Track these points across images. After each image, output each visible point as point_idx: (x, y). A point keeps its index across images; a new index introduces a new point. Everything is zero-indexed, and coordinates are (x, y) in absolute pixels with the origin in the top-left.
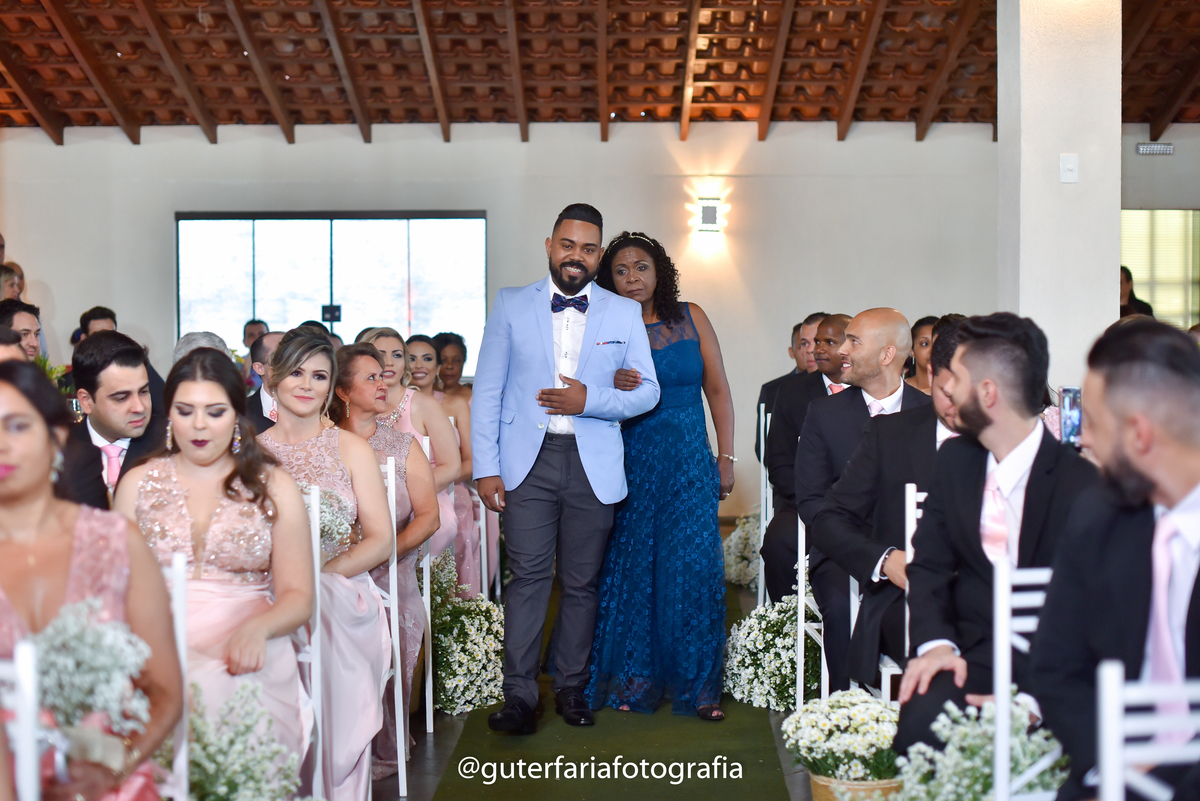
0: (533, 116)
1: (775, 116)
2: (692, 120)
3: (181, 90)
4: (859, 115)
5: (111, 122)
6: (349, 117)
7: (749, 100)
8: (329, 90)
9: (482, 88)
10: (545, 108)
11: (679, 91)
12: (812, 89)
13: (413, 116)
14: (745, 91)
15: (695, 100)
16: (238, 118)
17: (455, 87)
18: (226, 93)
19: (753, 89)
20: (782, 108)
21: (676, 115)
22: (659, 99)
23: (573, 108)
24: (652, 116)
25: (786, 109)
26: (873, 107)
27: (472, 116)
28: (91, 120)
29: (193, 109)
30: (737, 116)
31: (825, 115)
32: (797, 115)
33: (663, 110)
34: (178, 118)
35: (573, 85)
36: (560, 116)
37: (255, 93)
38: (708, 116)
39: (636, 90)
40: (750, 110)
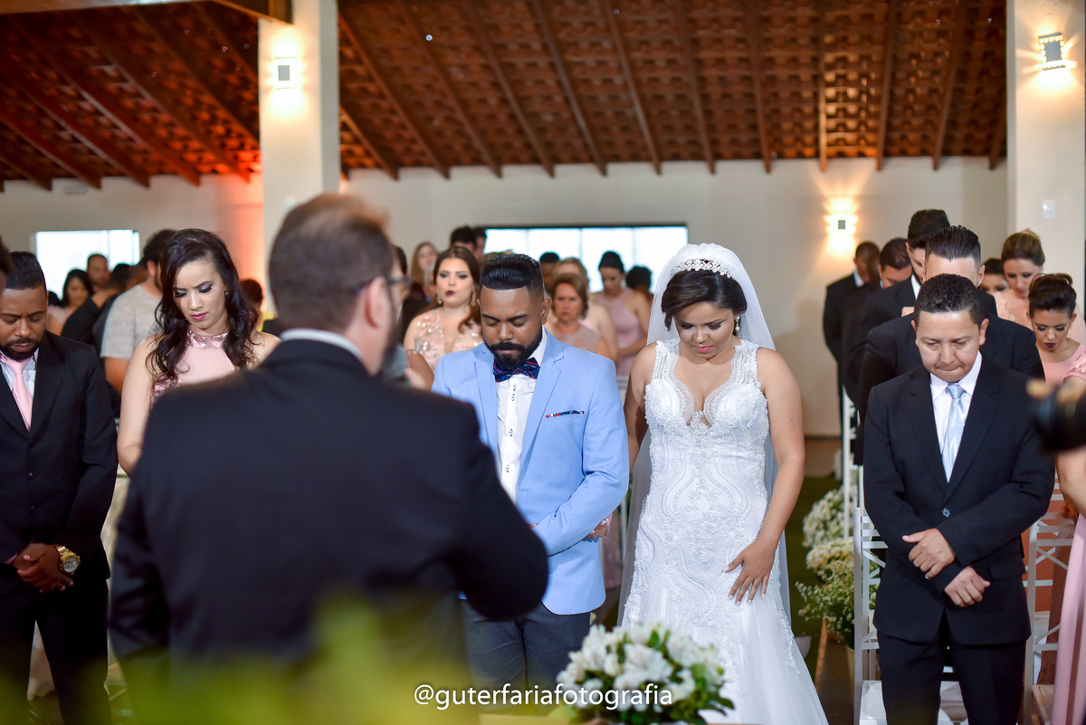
0: (718, 156)
1: (887, 154)
2: (830, 157)
3: (478, 144)
4: (947, 152)
5: (430, 165)
6: (591, 160)
7: (869, 144)
8: (578, 143)
9: (682, 140)
10: (725, 151)
11: (817, 141)
12: (913, 137)
13: (635, 158)
14: (865, 139)
15: (829, 145)
16: (516, 161)
17: (664, 138)
18: (508, 146)
19: (870, 137)
20: (891, 149)
21: (817, 155)
22: (805, 145)
23: (745, 151)
24: (800, 156)
25: (895, 149)
26: (957, 147)
27: (676, 157)
28: (418, 164)
29: (486, 156)
30: (861, 155)
31: (924, 153)
32: (904, 153)
33: (809, 151)
34: (476, 161)
35: (744, 137)
36: (737, 156)
37: (528, 146)
38: (841, 155)
39: (788, 139)
40: (870, 151)
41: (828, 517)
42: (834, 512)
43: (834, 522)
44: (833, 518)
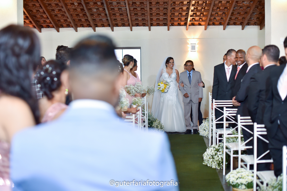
0: (152, 25)
1: (209, 25)
2: (189, 25)
3: (70, 20)
4: (228, 24)
5: (53, 27)
6: (109, 25)
7: (203, 21)
8: (104, 20)
9: (140, 19)
10: (155, 23)
11: (186, 19)
12: (217, 18)
13: (123, 25)
14: (202, 19)
15: (190, 21)
16: (82, 26)
17: (134, 18)
18: (80, 20)
21: (185, 24)
22: (181, 21)
23: (161, 23)
24: (179, 25)
25: (211, 23)
26: (232, 22)
27: (137, 25)
28: (48, 27)
29: (72, 24)
30: (200, 25)
31: (220, 24)
32: (214, 24)
33: (182, 23)
34: (68, 26)
35: (161, 18)
36: (158, 25)
37: (87, 20)
38: (193, 24)
39: (176, 19)
40: (203, 23)
41: (214, 154)
42: (216, 152)
43: (216, 156)
44: (216, 154)
